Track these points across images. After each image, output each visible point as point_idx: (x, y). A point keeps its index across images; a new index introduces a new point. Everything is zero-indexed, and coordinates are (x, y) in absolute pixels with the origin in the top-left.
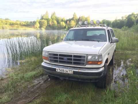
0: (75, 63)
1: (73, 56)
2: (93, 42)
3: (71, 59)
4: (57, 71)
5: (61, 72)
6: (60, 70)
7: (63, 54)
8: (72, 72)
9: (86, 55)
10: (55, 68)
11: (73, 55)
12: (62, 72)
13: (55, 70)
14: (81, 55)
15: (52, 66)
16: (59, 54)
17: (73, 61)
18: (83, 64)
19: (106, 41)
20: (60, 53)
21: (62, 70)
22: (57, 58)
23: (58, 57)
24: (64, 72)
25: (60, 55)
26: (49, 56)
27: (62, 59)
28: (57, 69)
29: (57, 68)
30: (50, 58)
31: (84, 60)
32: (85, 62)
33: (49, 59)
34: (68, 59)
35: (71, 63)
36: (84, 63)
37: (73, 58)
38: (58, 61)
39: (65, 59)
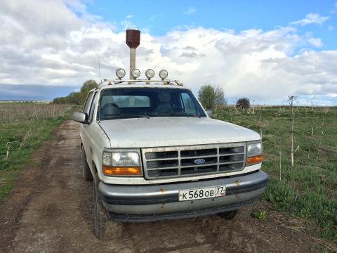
1: (218, 151)
3: (214, 159)
5: (194, 198)
6: (193, 193)
8: (223, 192)
9: (244, 145)
10: (176, 192)
12: (199, 198)
13: (177, 196)
15: (162, 190)
16: (181, 152)
18: (240, 166)
20: (183, 149)
21: (197, 192)
22: (175, 163)
23: (179, 158)
24: (204, 197)
25: (184, 153)
27: (191, 162)
29: (182, 193)
30: (148, 166)
31: (242, 157)
32: (244, 161)
33: (146, 169)
34: (207, 160)
35: (214, 169)
37: (218, 155)
38: (177, 170)
39: (199, 160)
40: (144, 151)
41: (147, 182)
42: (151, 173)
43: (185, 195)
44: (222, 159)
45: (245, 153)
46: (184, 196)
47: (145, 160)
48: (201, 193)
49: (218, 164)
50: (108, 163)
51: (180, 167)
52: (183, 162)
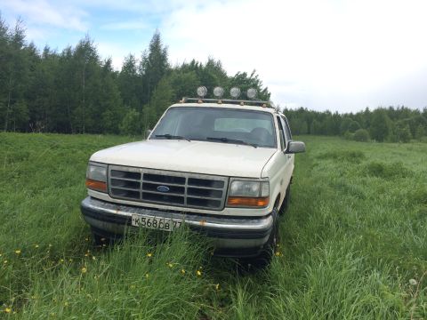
0: (192, 202)
1: (187, 181)
2: (240, 146)
3: (182, 190)
4: (133, 223)
5: (146, 226)
6: (146, 221)
7: (156, 172)
9: (225, 180)
10: (130, 214)
11: (187, 176)
12: (152, 227)
13: (130, 219)
14: (211, 178)
15: (119, 210)
16: (145, 174)
17: (186, 195)
18: (216, 204)
19: (275, 146)
21: (151, 221)
22: (137, 185)
23: (142, 181)
24: (158, 228)
25: (147, 176)
26: (110, 177)
27: (154, 187)
28: (134, 217)
30: (113, 184)
31: (219, 194)
32: (222, 199)
33: (111, 186)
34: (173, 189)
35: (180, 201)
36: (220, 202)
37: (186, 186)
38: (138, 193)
39: (163, 187)
40: (111, 168)
41: (111, 200)
43: (138, 220)
44: (191, 191)
45: (224, 189)
46: (136, 221)
48: (155, 222)
51: (141, 190)
52: (146, 186)
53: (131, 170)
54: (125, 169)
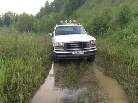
0: (83, 47)
3: (81, 45)
4: (72, 54)
5: (75, 54)
7: (75, 42)
8: (83, 53)
9: (90, 41)
11: (82, 42)
13: (71, 53)
15: (68, 52)
18: (88, 47)
20: (73, 42)
22: (71, 46)
27: (75, 45)
29: (72, 52)
31: (89, 44)
32: (90, 46)
34: (79, 45)
35: (81, 47)
38: (71, 47)
39: (77, 45)
40: (63, 43)
41: (65, 50)
42: (65, 48)
43: (73, 53)
44: (83, 45)
45: (90, 43)
47: (64, 45)
48: (77, 53)
49: (82, 46)
50: (55, 46)
51: (72, 47)
52: (73, 46)
53: (69, 43)
54: (67, 43)
